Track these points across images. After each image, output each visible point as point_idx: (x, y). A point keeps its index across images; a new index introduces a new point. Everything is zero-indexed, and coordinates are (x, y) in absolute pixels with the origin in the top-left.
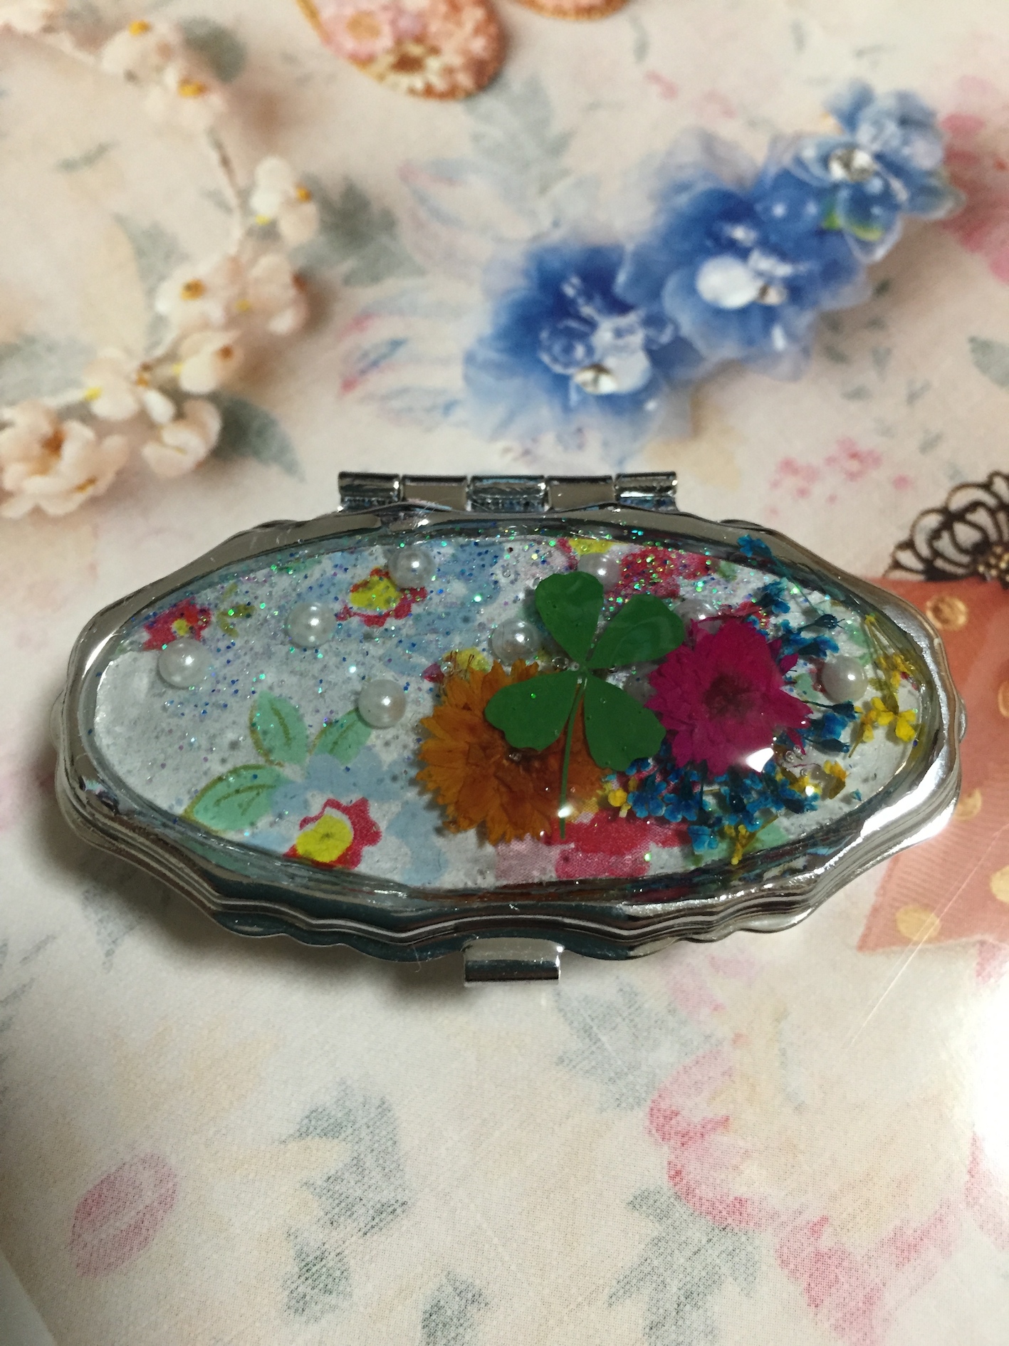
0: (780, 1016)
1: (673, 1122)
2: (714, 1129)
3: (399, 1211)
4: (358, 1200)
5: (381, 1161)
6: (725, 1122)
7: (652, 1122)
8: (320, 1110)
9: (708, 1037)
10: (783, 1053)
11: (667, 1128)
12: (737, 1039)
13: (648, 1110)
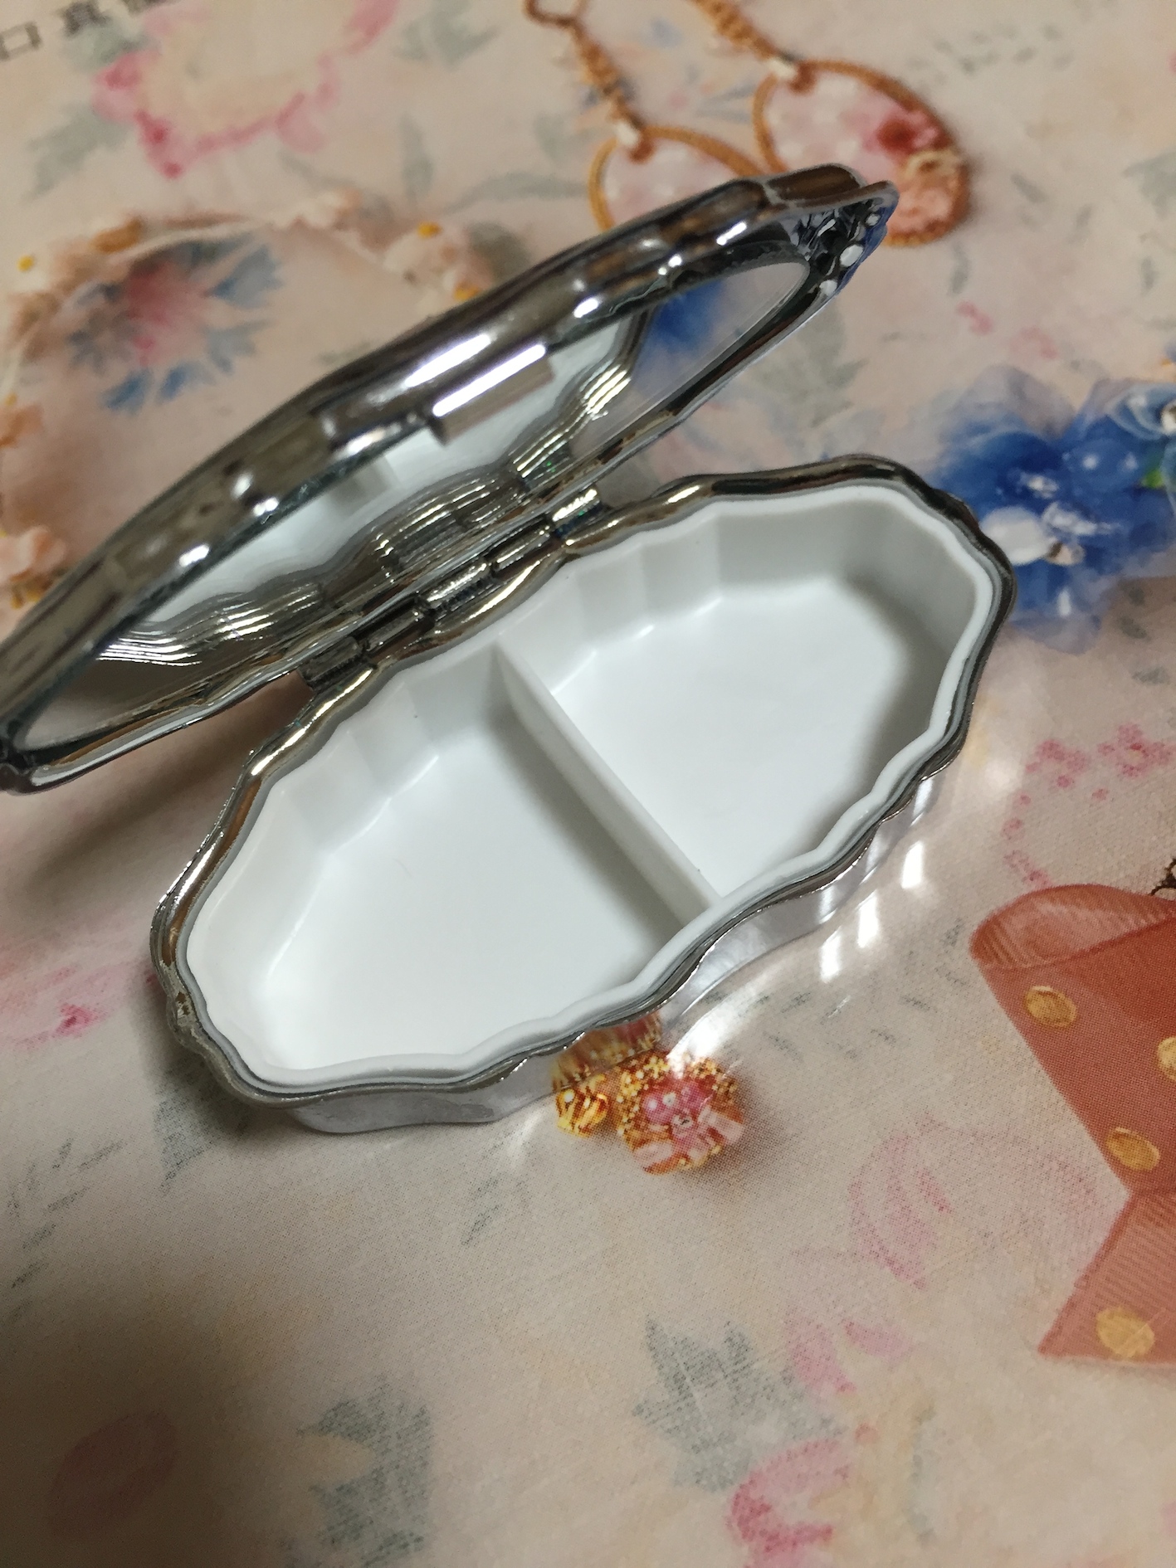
0: (923, 1414)
1: (762, 1518)
2: (811, 1539)
3: (412, 1546)
4: (368, 1522)
5: (404, 1482)
6: (826, 1533)
7: (734, 1512)
8: (350, 1404)
9: (825, 1422)
10: (917, 1462)
11: (751, 1524)
12: (862, 1431)
13: (732, 1495)
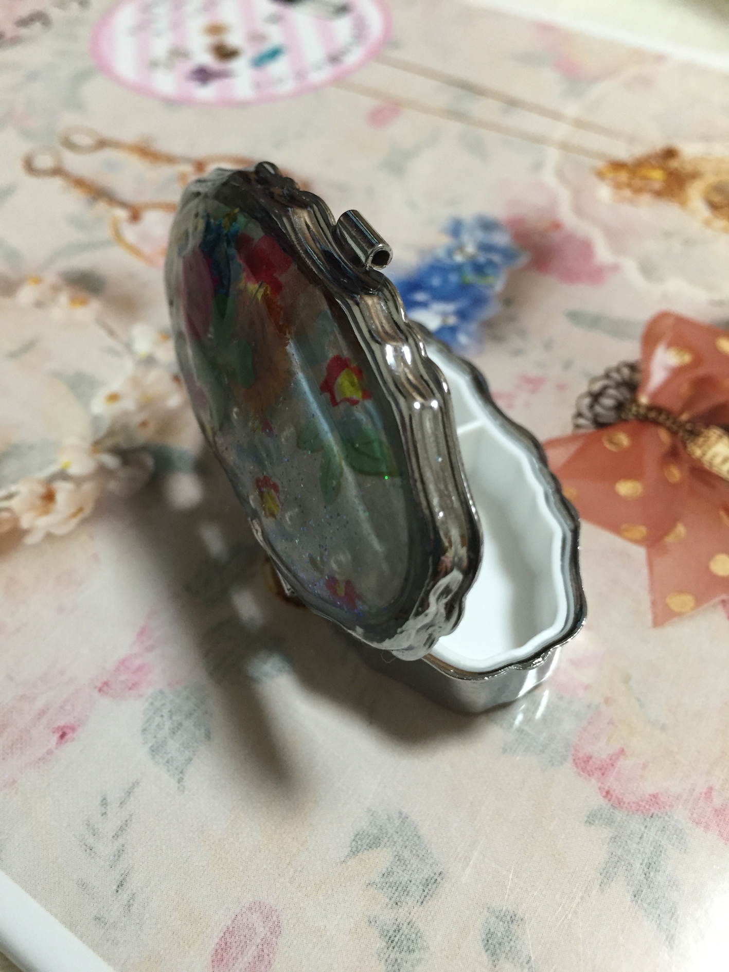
0: (627, 679)
1: (591, 763)
2: (617, 759)
3: (439, 880)
4: (408, 882)
5: (414, 852)
6: (622, 751)
7: (577, 767)
8: (361, 833)
9: (589, 706)
10: (639, 700)
11: (588, 768)
12: (607, 701)
13: (571, 761)
